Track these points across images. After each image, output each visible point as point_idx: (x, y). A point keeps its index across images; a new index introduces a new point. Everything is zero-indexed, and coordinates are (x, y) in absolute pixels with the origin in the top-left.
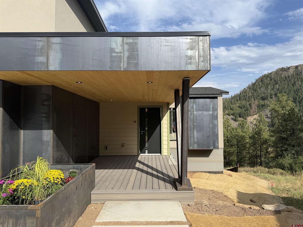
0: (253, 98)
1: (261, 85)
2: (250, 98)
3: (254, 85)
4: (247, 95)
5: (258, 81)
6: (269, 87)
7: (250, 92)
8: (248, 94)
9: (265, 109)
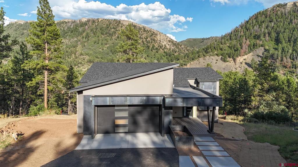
0: (244, 38)
1: (254, 23)
2: (242, 37)
3: (247, 23)
4: (239, 35)
5: (252, 19)
6: (263, 25)
7: (242, 31)
8: (239, 33)
9: (256, 50)
